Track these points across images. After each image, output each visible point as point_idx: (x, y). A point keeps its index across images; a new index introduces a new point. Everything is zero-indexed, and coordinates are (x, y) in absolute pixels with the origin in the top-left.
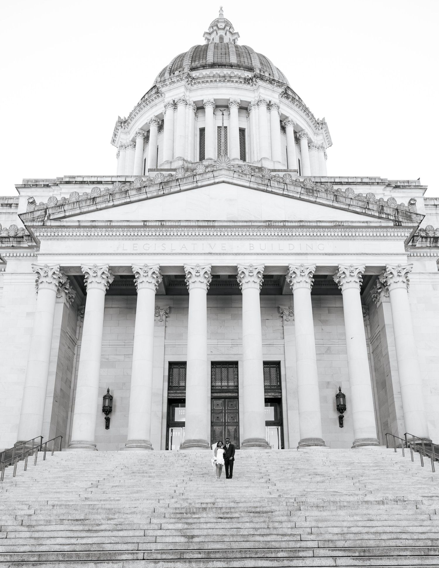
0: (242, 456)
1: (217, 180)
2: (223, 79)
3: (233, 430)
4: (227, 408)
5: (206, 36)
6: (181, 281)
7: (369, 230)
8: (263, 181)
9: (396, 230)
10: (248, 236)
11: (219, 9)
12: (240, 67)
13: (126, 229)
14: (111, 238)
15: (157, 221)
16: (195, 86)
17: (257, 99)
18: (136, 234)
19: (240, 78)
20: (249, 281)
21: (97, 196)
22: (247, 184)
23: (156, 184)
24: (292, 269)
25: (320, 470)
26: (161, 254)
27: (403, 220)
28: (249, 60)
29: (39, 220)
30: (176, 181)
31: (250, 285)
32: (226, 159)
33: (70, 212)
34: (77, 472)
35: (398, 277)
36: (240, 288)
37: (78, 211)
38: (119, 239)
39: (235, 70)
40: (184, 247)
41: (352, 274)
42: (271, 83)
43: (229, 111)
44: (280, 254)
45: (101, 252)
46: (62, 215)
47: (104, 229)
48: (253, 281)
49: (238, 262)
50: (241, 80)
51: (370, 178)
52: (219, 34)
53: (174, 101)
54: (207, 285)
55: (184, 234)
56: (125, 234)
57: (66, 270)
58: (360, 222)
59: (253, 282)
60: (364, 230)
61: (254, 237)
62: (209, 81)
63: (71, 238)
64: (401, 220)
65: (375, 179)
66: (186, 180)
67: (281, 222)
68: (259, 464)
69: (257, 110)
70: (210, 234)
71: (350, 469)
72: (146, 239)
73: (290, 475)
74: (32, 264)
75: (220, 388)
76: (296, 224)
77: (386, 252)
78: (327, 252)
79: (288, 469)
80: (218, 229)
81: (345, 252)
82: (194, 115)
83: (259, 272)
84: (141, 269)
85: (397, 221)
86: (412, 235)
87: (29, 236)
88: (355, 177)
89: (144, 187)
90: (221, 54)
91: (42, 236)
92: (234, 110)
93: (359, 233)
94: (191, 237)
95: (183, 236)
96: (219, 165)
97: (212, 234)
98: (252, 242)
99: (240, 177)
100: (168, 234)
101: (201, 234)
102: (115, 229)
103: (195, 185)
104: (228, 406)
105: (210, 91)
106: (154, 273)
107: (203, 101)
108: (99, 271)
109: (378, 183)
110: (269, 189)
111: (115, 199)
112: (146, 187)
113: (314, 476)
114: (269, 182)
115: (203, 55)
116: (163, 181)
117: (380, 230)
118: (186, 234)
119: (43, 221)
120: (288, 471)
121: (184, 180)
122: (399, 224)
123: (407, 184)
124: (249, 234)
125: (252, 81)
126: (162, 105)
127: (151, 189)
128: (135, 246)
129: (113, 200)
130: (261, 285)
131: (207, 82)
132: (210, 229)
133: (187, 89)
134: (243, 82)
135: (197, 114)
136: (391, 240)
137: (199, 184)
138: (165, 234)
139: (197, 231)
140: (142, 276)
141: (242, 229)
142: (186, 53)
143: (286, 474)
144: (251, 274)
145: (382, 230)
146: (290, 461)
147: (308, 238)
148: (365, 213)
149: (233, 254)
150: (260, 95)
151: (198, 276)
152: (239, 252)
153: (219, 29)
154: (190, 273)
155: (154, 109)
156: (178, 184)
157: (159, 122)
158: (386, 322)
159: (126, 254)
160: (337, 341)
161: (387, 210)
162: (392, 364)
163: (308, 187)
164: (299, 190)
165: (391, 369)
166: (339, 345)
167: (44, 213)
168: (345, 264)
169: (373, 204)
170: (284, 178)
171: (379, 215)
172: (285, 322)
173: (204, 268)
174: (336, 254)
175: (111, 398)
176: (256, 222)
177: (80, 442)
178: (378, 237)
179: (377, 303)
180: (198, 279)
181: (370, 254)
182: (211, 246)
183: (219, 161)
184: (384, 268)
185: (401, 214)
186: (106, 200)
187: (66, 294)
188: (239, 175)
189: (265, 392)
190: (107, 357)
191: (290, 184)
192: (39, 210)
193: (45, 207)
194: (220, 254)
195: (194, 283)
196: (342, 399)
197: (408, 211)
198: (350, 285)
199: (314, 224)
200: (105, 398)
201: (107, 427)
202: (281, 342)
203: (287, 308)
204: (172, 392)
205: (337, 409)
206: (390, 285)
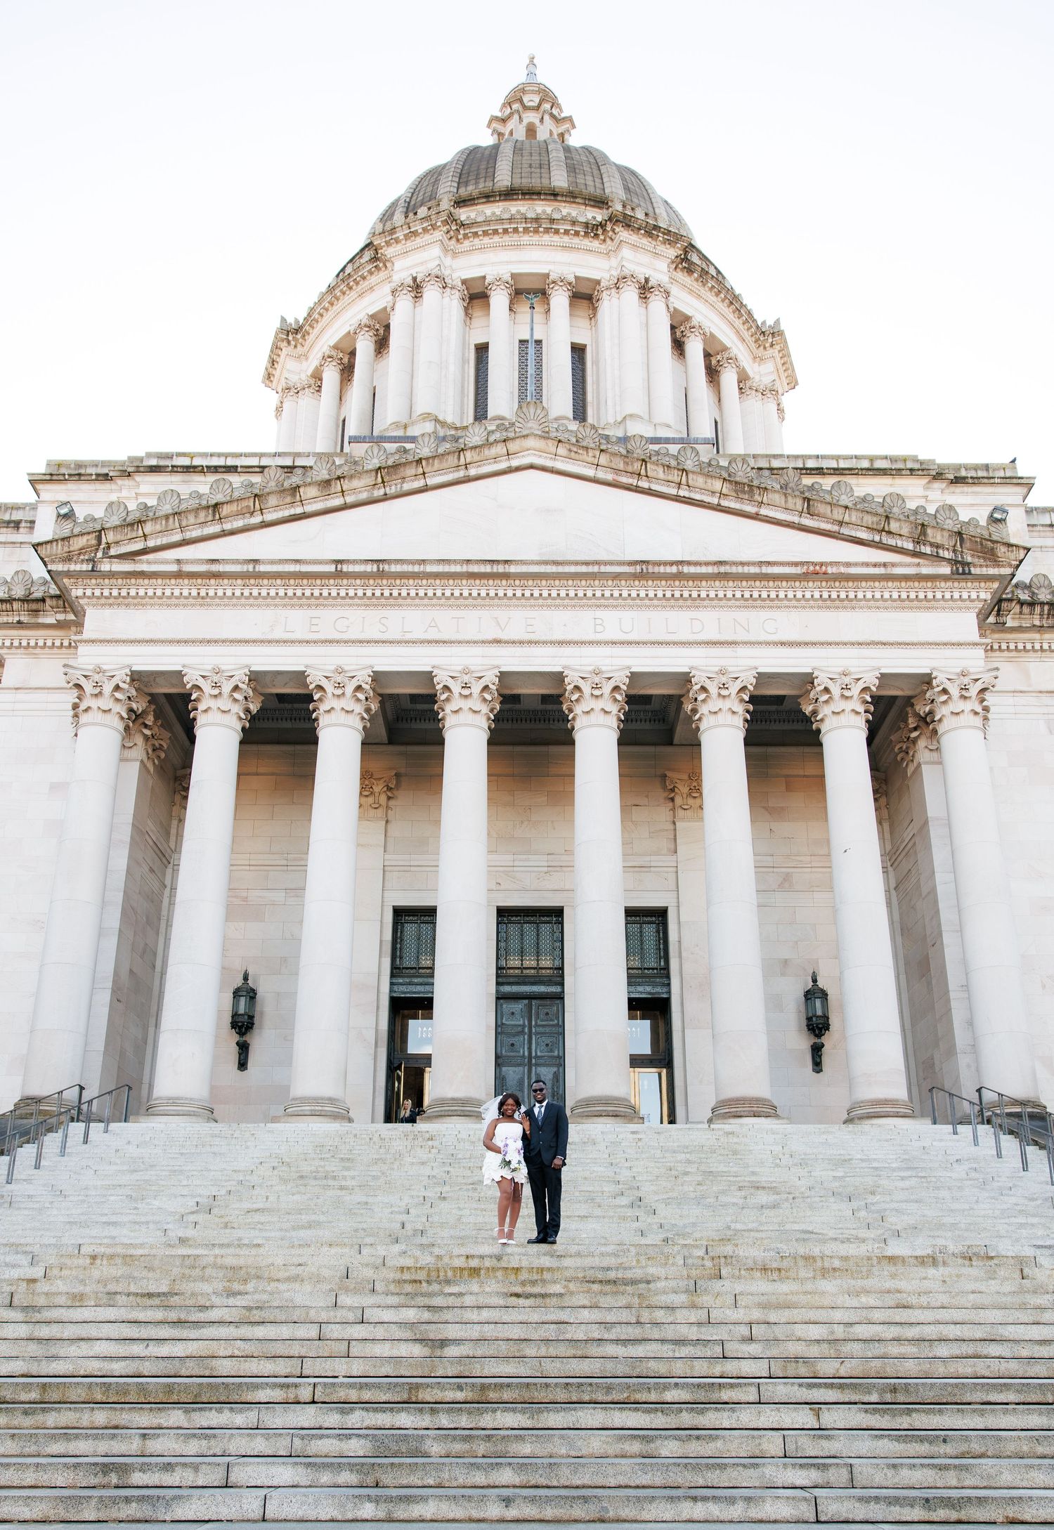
1: (515, 463)
2: (534, 225)
4: (535, 1022)
5: (494, 125)
7: (890, 584)
8: (627, 464)
9: (956, 584)
10: (590, 599)
12: (575, 198)
13: (292, 582)
14: (256, 602)
15: (367, 561)
16: (466, 243)
17: (615, 274)
18: (316, 593)
20: (592, 709)
21: (223, 500)
22: (590, 472)
23: (367, 471)
24: (699, 679)
25: (766, 1176)
26: (376, 642)
27: (976, 560)
29: (82, 557)
30: (414, 464)
31: (593, 718)
32: (539, 411)
33: (157, 538)
35: (962, 700)
36: (569, 726)
37: (177, 537)
38: (276, 605)
40: (433, 624)
41: (847, 693)
42: (649, 234)
44: (668, 643)
45: (230, 636)
46: (138, 546)
47: (239, 582)
48: (603, 709)
49: (565, 662)
51: (892, 460)
52: (525, 121)
53: (414, 279)
54: (489, 719)
55: (435, 594)
56: (290, 593)
57: (146, 679)
58: (867, 565)
59: (602, 713)
60: (877, 584)
61: (606, 602)
63: (160, 601)
64: (969, 559)
65: (905, 461)
66: (441, 462)
67: (672, 563)
68: (613, 1161)
69: (615, 300)
70: (496, 594)
71: (841, 1174)
72: (342, 605)
73: (692, 1189)
74: (65, 666)
75: (517, 972)
76: (710, 570)
77: (931, 640)
78: (784, 638)
79: (686, 1173)
80: (517, 582)
81: (830, 639)
82: (462, 314)
83: (616, 688)
84: (327, 677)
85: (959, 562)
86: (997, 596)
87: (58, 597)
88: (856, 458)
89: (339, 478)
90: (530, 166)
91: (89, 598)
92: (559, 299)
93: (865, 591)
94: (452, 601)
95: (430, 599)
96: (520, 426)
97: (501, 594)
98: (600, 613)
99: (573, 454)
100: (395, 593)
101: (475, 593)
102: (265, 582)
103: (461, 474)
104: (537, 1018)
105: (502, 255)
106: (359, 688)
107: (484, 278)
108: (225, 681)
109: (911, 470)
110: (644, 484)
111: (266, 506)
112: (344, 477)
113: (753, 1191)
114: (643, 467)
115: (487, 168)
116: (384, 465)
117: (916, 584)
118: (439, 593)
119: (92, 560)
120: (686, 1178)
121: (436, 461)
122: (963, 570)
123: (985, 474)
124: (594, 595)
125: (604, 230)
126: (387, 289)
127: (356, 483)
128: (314, 621)
129: (261, 510)
130: (621, 720)
131: (495, 232)
132: (497, 582)
133: (445, 250)
134: (582, 234)
135: (470, 311)
136: (944, 608)
137: (473, 472)
138: (387, 593)
139: (465, 588)
140: (330, 695)
141: (576, 582)
142: (445, 165)
143: (682, 1185)
144: (597, 692)
145: (921, 584)
146: (691, 1153)
147: (738, 603)
148: (880, 542)
149: (552, 643)
150: (624, 263)
151: (466, 697)
152: (568, 637)
153: (525, 108)
154: (446, 688)
155: (368, 299)
156: (420, 471)
157: (377, 330)
158: (931, 812)
159: (292, 642)
160: (808, 858)
161: (934, 535)
162: (947, 915)
163: (738, 479)
164: (717, 485)
165: (943, 928)
166: (813, 870)
167: (94, 542)
168: (830, 669)
169: (900, 520)
170: (680, 457)
171: (915, 547)
172: (680, 813)
173: (480, 678)
174: (806, 644)
175: (251, 994)
176: (611, 563)
177: (174, 1101)
178: (912, 601)
179: (907, 765)
180: (465, 704)
181: (892, 644)
182: (498, 624)
183: (522, 415)
184: (926, 679)
185: (968, 544)
186: (244, 511)
187: (146, 738)
188: (570, 450)
189: (629, 984)
190: (244, 894)
191: (693, 472)
192: (83, 534)
193: (98, 527)
194: (521, 642)
195: (456, 712)
196: (818, 1003)
197: (987, 537)
198: (843, 719)
199: (754, 570)
200: (237, 993)
201: (242, 1065)
202: (669, 860)
203: (685, 777)
204: (401, 981)
205: (808, 1026)
206: (940, 720)
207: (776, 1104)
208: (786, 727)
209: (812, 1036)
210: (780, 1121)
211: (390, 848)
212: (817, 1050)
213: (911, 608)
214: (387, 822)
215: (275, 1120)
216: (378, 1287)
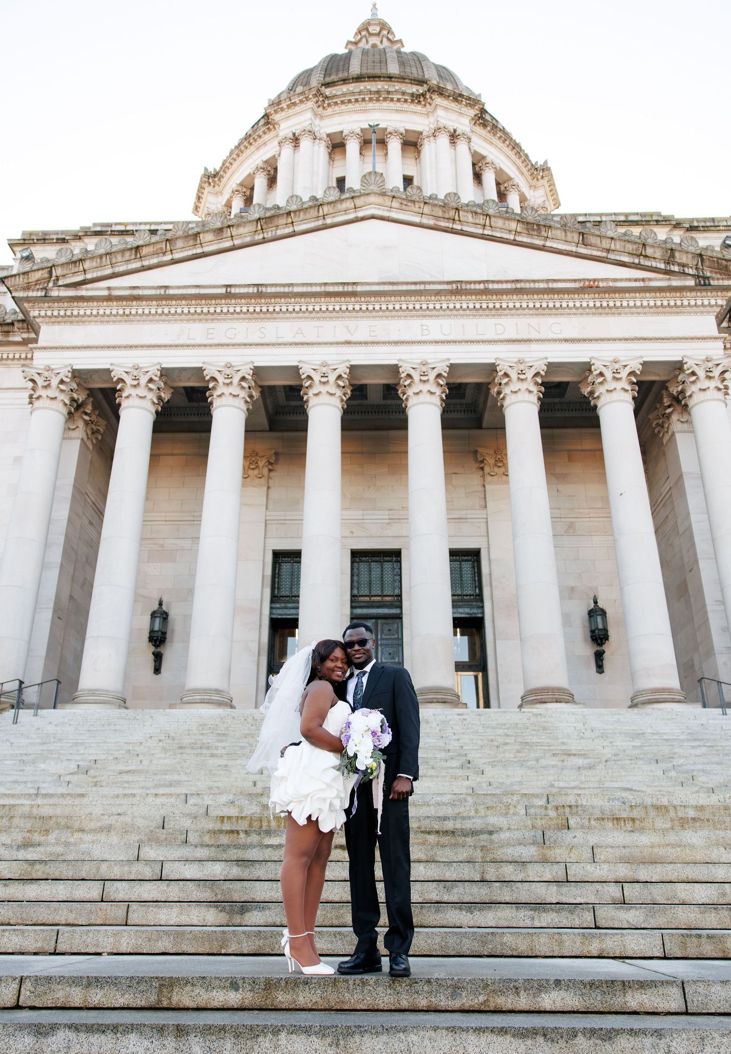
1: (360, 214)
2: (377, 96)
4: (381, 636)
5: (350, 46)
6: (298, 406)
7: (648, 295)
8: (445, 212)
9: (699, 294)
10: (418, 310)
11: (372, 7)
12: (405, 79)
13: (194, 302)
14: (167, 318)
15: (249, 286)
16: (330, 110)
17: (433, 127)
18: (212, 310)
19: (404, 93)
20: (421, 391)
21: (144, 243)
22: (417, 219)
23: (250, 222)
24: (502, 368)
25: (574, 745)
26: (257, 345)
27: (714, 275)
28: (420, 71)
29: (38, 287)
30: (285, 215)
31: (421, 398)
32: (378, 178)
33: (94, 272)
34: (68, 745)
35: (707, 380)
36: (403, 406)
37: (108, 271)
38: (182, 320)
39: (396, 84)
40: (299, 332)
41: (618, 376)
42: (456, 100)
43: (387, 149)
44: (478, 342)
45: (147, 343)
46: (79, 278)
47: (154, 303)
48: (429, 391)
49: (398, 357)
50: (406, 97)
51: (642, 215)
52: (370, 43)
53: (294, 134)
54: (342, 400)
55: (301, 309)
56: (192, 310)
57: (85, 377)
58: (630, 280)
59: (429, 394)
60: (637, 295)
61: (430, 313)
62: (353, 100)
63: (96, 319)
64: (709, 274)
65: (651, 216)
66: (305, 214)
67: (480, 282)
68: (444, 735)
69: (433, 144)
70: (347, 309)
71: (639, 744)
72: (231, 319)
73: (512, 756)
75: (368, 598)
76: (509, 286)
77: (681, 335)
78: (567, 336)
79: (506, 744)
80: (363, 299)
81: (603, 337)
82: (327, 156)
83: (439, 376)
84: (219, 371)
85: (701, 277)
86: (730, 305)
87: (23, 321)
88: (615, 214)
89: (229, 226)
90: (374, 62)
91: (43, 317)
92: (394, 145)
93: (628, 301)
94: (314, 315)
95: (297, 313)
96: (364, 188)
97: (350, 308)
98: (426, 322)
99: (403, 206)
100: (271, 309)
101: (331, 308)
102: (174, 302)
103: (320, 222)
104: (382, 633)
105: (356, 117)
106: (243, 379)
107: (342, 132)
108: (142, 376)
109: (657, 221)
110: (457, 227)
111: (175, 248)
112: (232, 226)
113: (565, 757)
114: (457, 214)
115: (344, 65)
116: (262, 216)
117: (668, 294)
118: (304, 308)
119: (45, 289)
120: (506, 747)
121: (302, 213)
122: (704, 282)
123: (712, 224)
124: (421, 308)
125: (425, 98)
126: (275, 143)
127: (241, 230)
128: (210, 331)
129: (171, 250)
130: (443, 400)
131: (350, 101)
132: (348, 299)
133: (316, 115)
134: (410, 101)
135: (333, 156)
136: (690, 313)
137: (329, 221)
138: (264, 309)
139: (323, 304)
140: (221, 384)
141: (408, 298)
142: (314, 67)
143: (504, 753)
144: (424, 378)
145: (672, 294)
146: (508, 729)
147: (531, 312)
148: (639, 264)
149: (390, 343)
150: (439, 119)
151: (324, 383)
152: (402, 339)
153: (371, 34)
154: (309, 377)
155: (263, 150)
156: (290, 220)
157: (269, 171)
158: (685, 468)
159: (193, 346)
160: (587, 511)
161: (680, 257)
162: (702, 546)
163: (528, 220)
164: (513, 225)
165: (699, 556)
166: (591, 519)
167: (47, 275)
168: (603, 358)
169: (654, 246)
170: (484, 207)
171: (666, 267)
172: (489, 478)
173: (335, 369)
174: (584, 340)
175: (164, 616)
176: (434, 283)
177: (93, 692)
178: (665, 307)
179: (663, 435)
180: (324, 389)
181: (651, 339)
182: (349, 331)
183: (366, 181)
184: (678, 366)
185: (707, 263)
186: (159, 251)
187: (87, 423)
188: (401, 204)
189: (454, 607)
190: (161, 542)
191: (494, 216)
192: (38, 270)
193: (50, 265)
194: (366, 343)
195: (317, 395)
196: (599, 619)
197: (722, 257)
198: (614, 395)
199: (542, 285)
200: (153, 615)
201: (157, 670)
202: (481, 513)
203: (492, 452)
204: (278, 606)
205: (592, 637)
206: (690, 396)
207: (573, 692)
208: (567, 414)
209: (595, 644)
210: (578, 706)
211: (270, 506)
212: (599, 657)
213: (664, 313)
214: (268, 488)
215: (171, 706)
216: (192, 838)
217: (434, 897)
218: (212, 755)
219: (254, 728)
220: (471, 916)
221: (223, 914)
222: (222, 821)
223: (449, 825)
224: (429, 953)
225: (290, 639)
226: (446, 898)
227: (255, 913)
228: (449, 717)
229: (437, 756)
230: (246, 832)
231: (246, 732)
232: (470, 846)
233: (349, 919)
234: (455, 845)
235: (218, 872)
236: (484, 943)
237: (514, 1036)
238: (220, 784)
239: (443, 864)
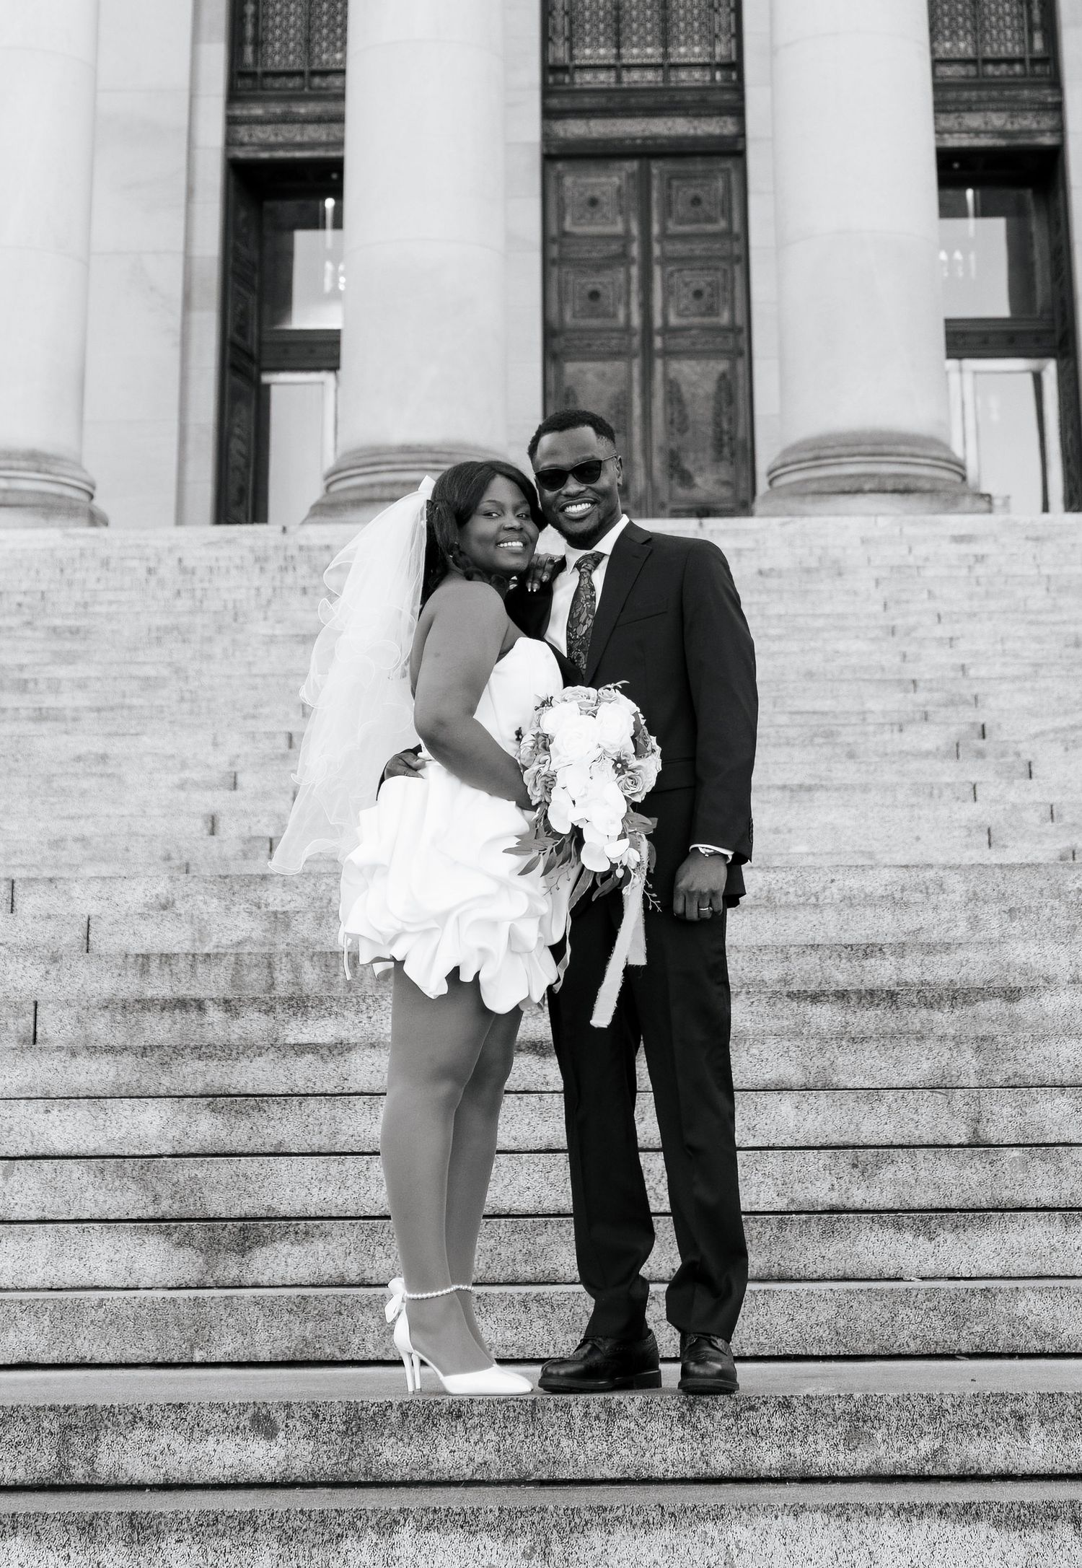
0: (766, 565)
3: (709, 387)
4: (664, 228)
68: (899, 622)
75: (605, 79)
104: (667, 211)
216: (50, 1027)
217: (822, 1193)
218: (41, 716)
219: (184, 604)
220: (930, 1246)
221: (187, 1253)
222: (144, 971)
223: (882, 972)
224: (800, 1351)
225: (303, 240)
226: (858, 1197)
227: (284, 1247)
228: (921, 550)
229: (871, 705)
230: (227, 1005)
231: (160, 621)
232: (942, 1038)
233: (565, 1259)
234: (894, 1037)
235: (153, 1131)
236: (960, 1321)
237: (997, 1524)
238: (87, 828)
239: (852, 1096)
